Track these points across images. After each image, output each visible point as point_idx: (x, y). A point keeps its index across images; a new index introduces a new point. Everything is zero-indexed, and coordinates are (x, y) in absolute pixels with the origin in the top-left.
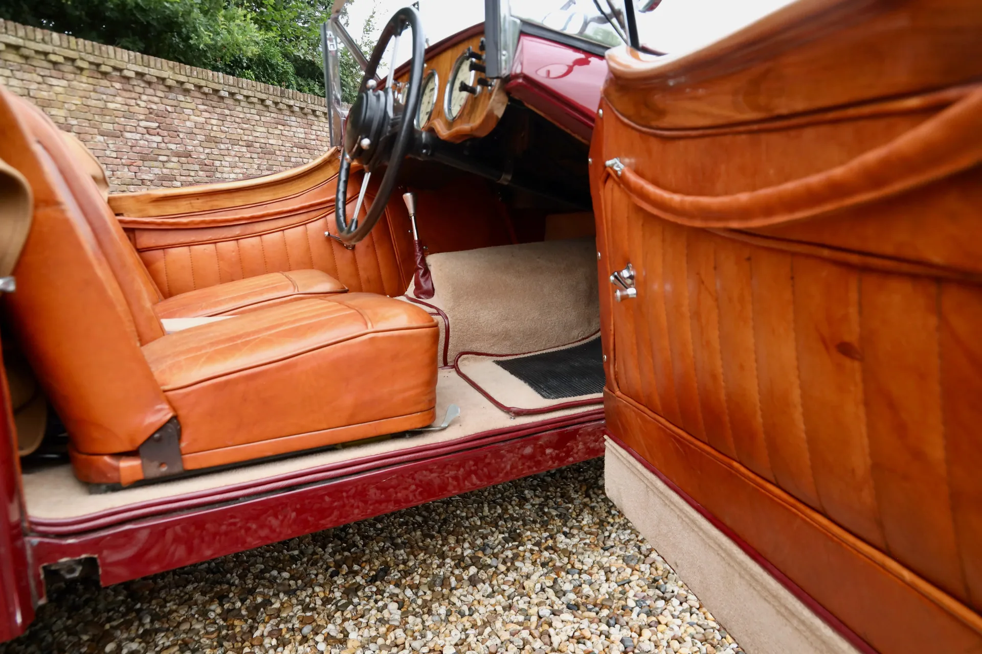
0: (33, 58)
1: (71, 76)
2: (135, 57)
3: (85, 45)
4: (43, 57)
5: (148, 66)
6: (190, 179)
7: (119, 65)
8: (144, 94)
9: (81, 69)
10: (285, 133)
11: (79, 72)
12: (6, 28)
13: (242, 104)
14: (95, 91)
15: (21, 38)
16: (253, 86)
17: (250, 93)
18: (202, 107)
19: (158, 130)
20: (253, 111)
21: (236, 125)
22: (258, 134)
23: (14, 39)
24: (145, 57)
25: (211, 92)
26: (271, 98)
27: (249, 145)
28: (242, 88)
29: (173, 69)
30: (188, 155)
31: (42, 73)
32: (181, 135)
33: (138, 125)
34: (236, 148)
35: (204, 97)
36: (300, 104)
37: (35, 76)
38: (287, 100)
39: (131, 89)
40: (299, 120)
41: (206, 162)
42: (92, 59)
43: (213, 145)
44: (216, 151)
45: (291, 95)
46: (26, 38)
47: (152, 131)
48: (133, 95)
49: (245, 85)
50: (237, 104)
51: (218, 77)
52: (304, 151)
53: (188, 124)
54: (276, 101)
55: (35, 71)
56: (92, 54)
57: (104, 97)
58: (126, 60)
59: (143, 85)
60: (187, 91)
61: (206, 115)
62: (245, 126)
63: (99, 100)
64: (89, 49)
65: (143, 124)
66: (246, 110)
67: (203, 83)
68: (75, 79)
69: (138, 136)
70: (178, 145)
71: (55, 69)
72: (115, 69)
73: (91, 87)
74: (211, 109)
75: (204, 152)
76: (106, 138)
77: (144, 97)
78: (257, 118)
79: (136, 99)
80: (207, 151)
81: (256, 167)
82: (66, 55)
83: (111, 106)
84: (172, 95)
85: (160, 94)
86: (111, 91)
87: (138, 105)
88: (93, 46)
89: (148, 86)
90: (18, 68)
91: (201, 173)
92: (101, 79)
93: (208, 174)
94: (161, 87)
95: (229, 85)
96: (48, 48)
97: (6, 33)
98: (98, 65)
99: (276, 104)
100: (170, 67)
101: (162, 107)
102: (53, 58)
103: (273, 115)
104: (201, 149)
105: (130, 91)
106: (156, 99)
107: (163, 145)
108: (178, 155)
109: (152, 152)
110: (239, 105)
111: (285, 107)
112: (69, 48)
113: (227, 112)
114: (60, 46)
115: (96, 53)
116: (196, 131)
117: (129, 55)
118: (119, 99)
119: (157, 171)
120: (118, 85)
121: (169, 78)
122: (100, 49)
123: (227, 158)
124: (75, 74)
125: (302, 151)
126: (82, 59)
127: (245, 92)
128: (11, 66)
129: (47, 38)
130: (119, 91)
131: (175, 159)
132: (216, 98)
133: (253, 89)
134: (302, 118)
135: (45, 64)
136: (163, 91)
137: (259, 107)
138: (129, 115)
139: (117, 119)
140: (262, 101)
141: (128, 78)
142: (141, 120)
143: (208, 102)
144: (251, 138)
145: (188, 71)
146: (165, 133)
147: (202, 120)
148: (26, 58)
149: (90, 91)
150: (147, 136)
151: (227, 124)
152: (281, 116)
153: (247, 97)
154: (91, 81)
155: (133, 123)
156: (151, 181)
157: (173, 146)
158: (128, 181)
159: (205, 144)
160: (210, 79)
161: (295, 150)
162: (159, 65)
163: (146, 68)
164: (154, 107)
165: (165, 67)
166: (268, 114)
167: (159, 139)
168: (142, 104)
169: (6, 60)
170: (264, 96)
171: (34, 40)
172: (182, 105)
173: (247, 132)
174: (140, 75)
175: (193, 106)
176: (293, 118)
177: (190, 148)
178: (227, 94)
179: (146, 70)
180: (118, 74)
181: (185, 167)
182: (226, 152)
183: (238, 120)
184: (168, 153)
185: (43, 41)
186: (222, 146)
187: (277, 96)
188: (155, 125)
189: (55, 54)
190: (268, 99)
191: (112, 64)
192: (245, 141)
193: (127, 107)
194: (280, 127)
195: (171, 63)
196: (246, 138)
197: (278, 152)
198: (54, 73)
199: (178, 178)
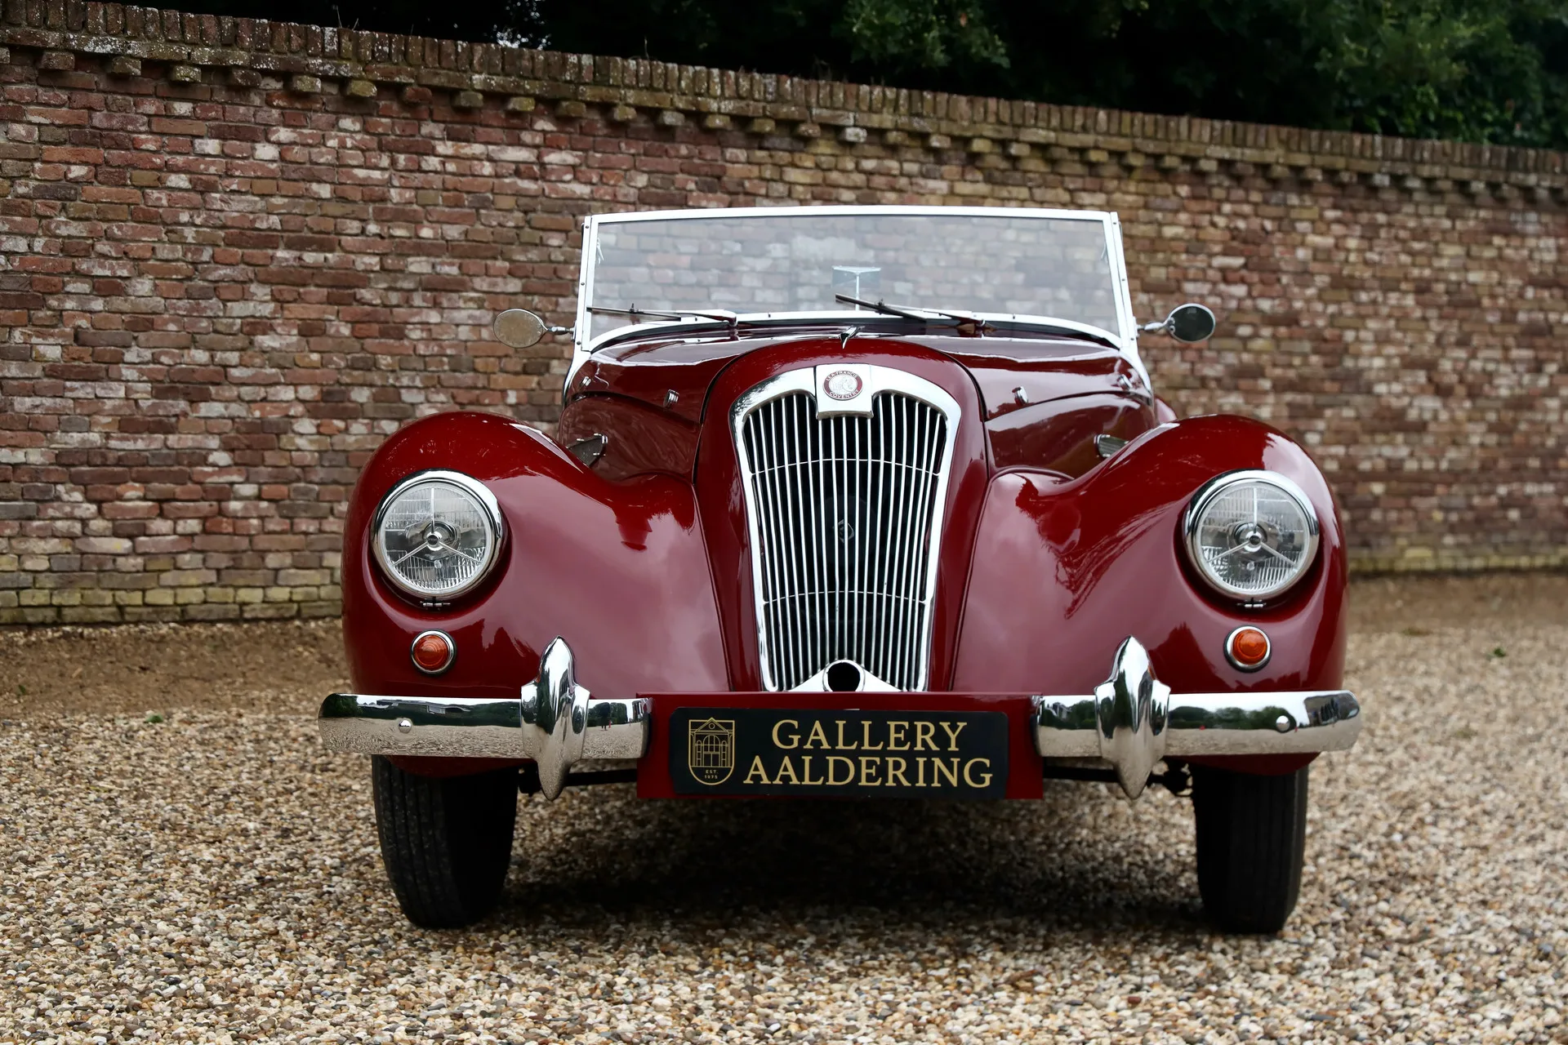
0: (1065, 160)
1: (1112, 184)
2: (1223, 129)
3: (1143, 124)
4: (1076, 157)
5: (1243, 145)
6: (1291, 374)
7: (1192, 149)
8: (1227, 200)
9: (1130, 169)
10: (1509, 252)
11: (1125, 175)
12: (1036, 118)
13: (1417, 196)
14: (1146, 207)
15: (1054, 130)
16: (1445, 154)
17: (1437, 171)
18: (1330, 214)
19: (1244, 272)
20: (1440, 210)
21: (1397, 247)
22: (1445, 263)
23: (1042, 133)
24: (1240, 126)
25: (1355, 179)
26: (1486, 173)
27: (1422, 289)
28: (1422, 162)
29: (1285, 143)
30: (1291, 319)
31: (1071, 186)
32: (1285, 279)
33: (1210, 266)
34: (1393, 298)
35: (1338, 192)
36: (1553, 181)
37: (1060, 191)
38: (1521, 176)
39: (1206, 194)
40: (1546, 218)
41: (1328, 334)
42: (1151, 147)
43: (1345, 294)
44: (1349, 310)
45: (1531, 163)
46: (1062, 129)
47: (1231, 276)
48: (1208, 205)
49: (1426, 155)
50: (1406, 197)
51: (1373, 146)
52: (1552, 296)
53: (1301, 253)
54: (1493, 180)
55: (1062, 183)
56: (1154, 138)
57: (1159, 216)
58: (1206, 137)
59: (1227, 183)
60: (1304, 185)
61: (1337, 229)
62: (1417, 246)
63: (1150, 223)
64: (1150, 130)
65: (1219, 261)
66: (1423, 210)
67: (1340, 163)
68: (1118, 189)
69: (1205, 288)
70: (1277, 302)
71: (1091, 175)
72: (1185, 159)
73: (1140, 200)
74: (1349, 216)
75: (1324, 312)
76: (1152, 296)
77: (1227, 208)
78: (1447, 224)
79: (1210, 213)
80: (1332, 309)
81: (1431, 338)
82: (1112, 147)
83: (1169, 232)
84: (1276, 197)
85: (1255, 197)
86: (1172, 203)
87: (1213, 224)
88: (1156, 123)
89: (1234, 184)
90: (1040, 181)
91: (1314, 359)
92: (1160, 181)
93: (1329, 360)
94: (1260, 182)
95: (1394, 160)
96: (1088, 139)
97: (1035, 126)
98: (1158, 157)
99: (1493, 187)
100: (1281, 141)
101: (1255, 223)
102: (1094, 156)
103: (1483, 214)
104: (1319, 307)
105: (1203, 198)
106: (1247, 209)
107: (1248, 303)
108: (1272, 320)
109: (1227, 318)
110: (1410, 200)
111: (1516, 193)
112: (1120, 134)
113: (1381, 218)
114: (1108, 133)
115: (1160, 135)
116: (1315, 267)
117: (1212, 129)
118: (1183, 217)
119: (1231, 358)
120: (1184, 190)
121: (1277, 163)
122: (1167, 126)
123: (1372, 324)
124: (1119, 178)
125: (1546, 294)
126: (1136, 151)
127: (1426, 171)
128: (1031, 180)
129: (1090, 123)
130: (1186, 202)
131: (1266, 332)
132: (1361, 190)
133: (1445, 160)
134: (1553, 213)
135: (1079, 168)
136: (1262, 191)
137: (1454, 198)
138: (1196, 246)
139: (1174, 258)
140: (1462, 186)
141: (1202, 175)
142: (1216, 254)
143: (1345, 203)
144: (1427, 272)
145: (1314, 143)
146: (1255, 277)
147: (1329, 241)
148: (1053, 162)
149: (1138, 208)
150: (1222, 287)
151: (1379, 245)
152: (1501, 215)
153: (1429, 181)
154: (1143, 187)
155: (1200, 261)
156: (1218, 380)
157: (1265, 305)
158: (1178, 380)
159: (1328, 295)
160: (1356, 151)
161: (1530, 293)
162: (1262, 140)
163: (1239, 151)
164: (1241, 224)
165: (1274, 142)
166: (1473, 213)
167: (1240, 290)
168: (1221, 221)
169: (1025, 172)
170: (1465, 173)
171: (1072, 131)
172: (1294, 214)
173: (1421, 260)
174: (1226, 165)
175: (1313, 213)
176: (1532, 216)
177: (1298, 305)
178: (1386, 181)
179: (1238, 153)
180: (1187, 167)
181: (1285, 346)
182: (1370, 310)
183: (1403, 234)
184: (1256, 319)
185: (1084, 129)
186: (1364, 297)
187: (1498, 168)
188: (1239, 261)
189: (1096, 148)
190: (1477, 178)
191: (1182, 151)
192: (1414, 280)
193: (1193, 232)
194: (1498, 241)
195: (1284, 131)
196: (1416, 272)
197: (1486, 302)
198: (1090, 182)
199: (1269, 371)
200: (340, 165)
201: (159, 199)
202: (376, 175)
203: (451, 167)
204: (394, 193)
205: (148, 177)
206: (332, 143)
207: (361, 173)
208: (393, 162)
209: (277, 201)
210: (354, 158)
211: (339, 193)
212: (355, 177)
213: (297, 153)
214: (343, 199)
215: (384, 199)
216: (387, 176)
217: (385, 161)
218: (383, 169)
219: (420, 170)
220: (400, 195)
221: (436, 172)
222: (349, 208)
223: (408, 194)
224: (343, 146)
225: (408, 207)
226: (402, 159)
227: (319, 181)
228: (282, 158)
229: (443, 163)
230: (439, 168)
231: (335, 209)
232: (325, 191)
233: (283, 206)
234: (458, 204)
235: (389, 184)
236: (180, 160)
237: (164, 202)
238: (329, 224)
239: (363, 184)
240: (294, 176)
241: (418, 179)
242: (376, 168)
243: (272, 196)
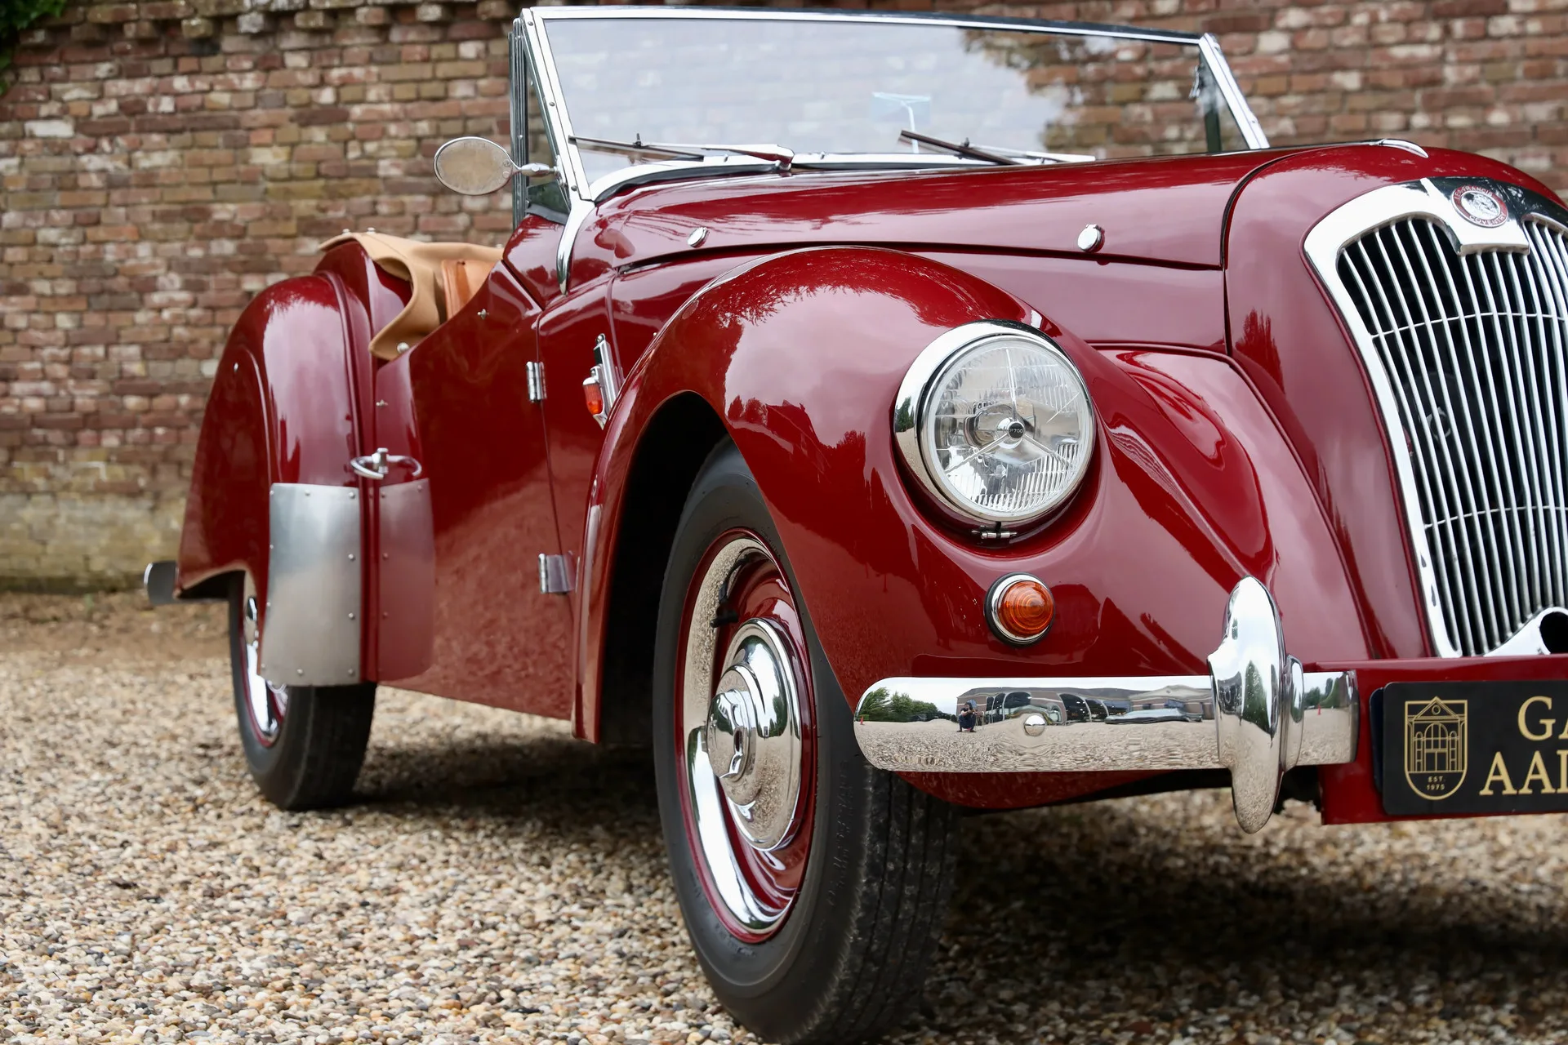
200: (1372, 43)
201: (1142, 115)
202: (1423, 51)
203: (1534, 26)
204: (1450, 74)
205: (1128, 91)
206: (1360, 19)
207: (1401, 52)
208: (1447, 31)
209: (1290, 100)
210: (1389, 33)
211: (1372, 81)
212: (1390, 58)
213: (1313, 39)
214: (1378, 88)
215: (1436, 81)
216: (1438, 50)
217: (1434, 31)
218: (1433, 43)
219: (1486, 36)
220: (1460, 73)
221: (1513, 37)
222: (1384, 98)
223: (1470, 71)
224: (1374, 21)
225: (1472, 89)
226: (1459, 26)
227: (1344, 68)
228: (1294, 47)
229: (1521, 23)
230: (1515, 29)
231: (1369, 101)
232: (1350, 80)
233: (1297, 106)
234: (1545, 74)
235: (1442, 59)
236: (1166, 66)
237: (1149, 117)
238: (1360, 122)
239: (1406, 65)
240: (1309, 67)
241: (1484, 49)
242: (1421, 41)
243: (1284, 94)
